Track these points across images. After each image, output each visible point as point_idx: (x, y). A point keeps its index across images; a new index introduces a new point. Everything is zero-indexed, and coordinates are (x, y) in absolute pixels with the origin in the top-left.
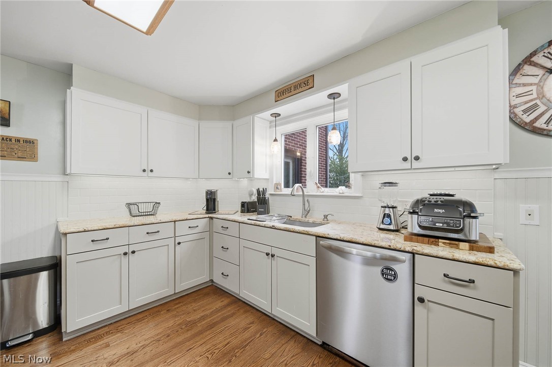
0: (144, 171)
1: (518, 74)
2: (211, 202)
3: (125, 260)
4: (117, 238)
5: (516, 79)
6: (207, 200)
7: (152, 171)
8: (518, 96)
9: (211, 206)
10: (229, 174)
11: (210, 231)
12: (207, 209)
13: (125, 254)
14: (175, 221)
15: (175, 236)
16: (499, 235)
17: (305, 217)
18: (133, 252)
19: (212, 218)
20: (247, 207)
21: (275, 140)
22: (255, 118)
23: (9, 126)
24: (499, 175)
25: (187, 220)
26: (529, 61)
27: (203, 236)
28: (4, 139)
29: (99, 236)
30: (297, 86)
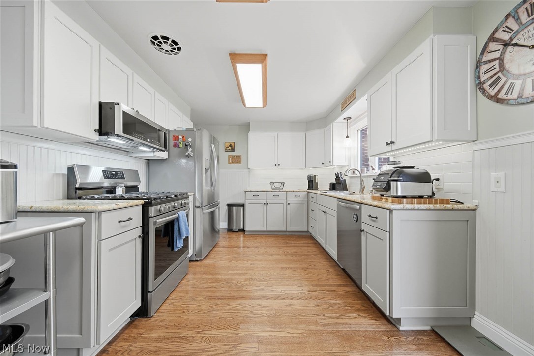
0: (276, 165)
1: (486, 52)
2: (312, 183)
3: (264, 206)
4: (262, 196)
5: (484, 57)
6: (309, 181)
7: (279, 165)
8: (486, 73)
9: (311, 186)
10: (323, 164)
11: (308, 199)
12: (309, 188)
13: (265, 204)
14: (287, 192)
15: (287, 200)
16: (476, 202)
17: (363, 192)
18: (268, 204)
19: (309, 192)
20: (333, 187)
21: (347, 137)
22: (334, 124)
23: (234, 151)
24: (476, 147)
25: (293, 191)
26: (492, 39)
27: (303, 202)
28: (232, 157)
29: (256, 194)
30: (349, 99)
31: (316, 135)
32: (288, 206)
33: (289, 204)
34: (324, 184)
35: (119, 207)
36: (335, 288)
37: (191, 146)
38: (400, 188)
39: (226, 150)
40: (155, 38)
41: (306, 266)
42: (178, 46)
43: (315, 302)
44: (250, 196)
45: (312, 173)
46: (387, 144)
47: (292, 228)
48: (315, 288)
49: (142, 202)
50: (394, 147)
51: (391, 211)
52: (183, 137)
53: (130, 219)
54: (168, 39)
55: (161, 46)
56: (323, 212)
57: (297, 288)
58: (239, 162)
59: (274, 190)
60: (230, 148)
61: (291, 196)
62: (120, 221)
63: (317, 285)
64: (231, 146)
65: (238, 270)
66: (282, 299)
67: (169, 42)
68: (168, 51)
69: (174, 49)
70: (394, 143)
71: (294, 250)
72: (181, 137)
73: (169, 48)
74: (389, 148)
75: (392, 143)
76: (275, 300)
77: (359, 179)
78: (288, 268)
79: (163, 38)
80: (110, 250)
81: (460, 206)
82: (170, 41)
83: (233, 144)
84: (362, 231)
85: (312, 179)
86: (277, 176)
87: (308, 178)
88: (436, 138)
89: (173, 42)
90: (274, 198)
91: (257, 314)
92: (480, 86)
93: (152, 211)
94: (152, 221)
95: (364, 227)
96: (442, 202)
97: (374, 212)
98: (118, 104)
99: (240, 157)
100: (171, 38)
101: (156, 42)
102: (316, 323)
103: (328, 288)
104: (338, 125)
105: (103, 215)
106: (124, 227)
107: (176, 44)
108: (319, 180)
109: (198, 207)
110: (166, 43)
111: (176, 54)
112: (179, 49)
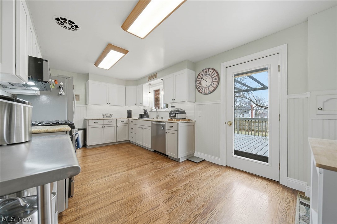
0: (108, 103)
2: (129, 114)
3: (102, 129)
4: (101, 122)
5: (197, 79)
6: (128, 113)
7: (110, 103)
8: (198, 84)
10: (136, 104)
11: (128, 123)
12: (128, 116)
13: (102, 127)
14: (117, 119)
15: (117, 124)
16: (195, 120)
17: (158, 118)
18: (105, 127)
19: (129, 119)
20: (141, 116)
21: (150, 93)
22: (143, 85)
24: (195, 104)
26: (199, 75)
27: (126, 125)
29: (96, 121)
30: (153, 76)
31: (132, 89)
33: (118, 126)
34: (136, 115)
36: (155, 158)
37: (63, 88)
38: (179, 116)
40: (57, 19)
41: (138, 154)
42: (74, 24)
43: (152, 164)
45: (130, 109)
46: (172, 100)
47: (119, 140)
48: (148, 160)
50: (175, 101)
51: (178, 123)
55: (63, 25)
56: (142, 128)
57: (141, 162)
58: (78, 99)
59: (105, 119)
61: (119, 122)
63: (148, 159)
67: (68, 22)
68: (70, 28)
69: (73, 26)
71: (127, 150)
73: (70, 26)
74: (173, 101)
75: (174, 100)
77: (156, 112)
78: (132, 157)
81: (192, 121)
84: (166, 132)
85: (130, 112)
86: (107, 109)
87: (128, 111)
88: (188, 100)
89: (69, 21)
90: (109, 123)
92: (196, 86)
95: (167, 131)
96: (189, 120)
97: (171, 125)
98: (46, 61)
99: (77, 95)
101: (59, 22)
102: (156, 169)
103: (153, 159)
104: (145, 86)
108: (132, 113)
110: (66, 23)
111: (76, 30)
112: (77, 26)
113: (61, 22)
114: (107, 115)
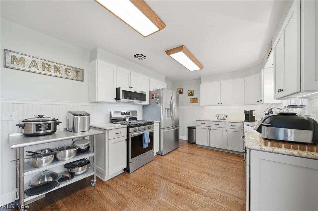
0: (219, 103)
3: (209, 131)
4: (207, 124)
6: (246, 115)
7: (221, 103)
9: (247, 119)
10: (258, 102)
11: (243, 129)
12: (245, 120)
14: (225, 122)
15: (225, 128)
18: (211, 129)
19: (243, 123)
23: (193, 95)
25: (230, 122)
27: (239, 130)
28: (192, 99)
29: (203, 122)
32: (226, 132)
33: (226, 131)
35: (115, 128)
37: (158, 98)
39: (189, 95)
40: (135, 56)
44: (199, 123)
47: (229, 148)
49: (127, 126)
51: (250, 150)
52: (155, 94)
53: (121, 133)
54: (139, 55)
58: (196, 102)
60: (191, 94)
62: (116, 133)
64: (191, 92)
65: (176, 165)
66: (187, 189)
69: (143, 57)
70: (283, 90)
72: (154, 94)
73: (141, 58)
74: (281, 94)
76: (183, 187)
79: (137, 55)
80: (112, 143)
82: (140, 55)
83: (192, 91)
85: (248, 114)
87: (245, 112)
89: (141, 55)
90: (215, 126)
91: (168, 190)
93: (131, 130)
94: (130, 134)
99: (196, 98)
100: (140, 54)
101: (136, 57)
105: (109, 131)
106: (118, 135)
107: (143, 55)
109: (162, 128)
110: (139, 56)
111: (145, 58)
112: (145, 56)
113: (137, 57)
114: (220, 116)
